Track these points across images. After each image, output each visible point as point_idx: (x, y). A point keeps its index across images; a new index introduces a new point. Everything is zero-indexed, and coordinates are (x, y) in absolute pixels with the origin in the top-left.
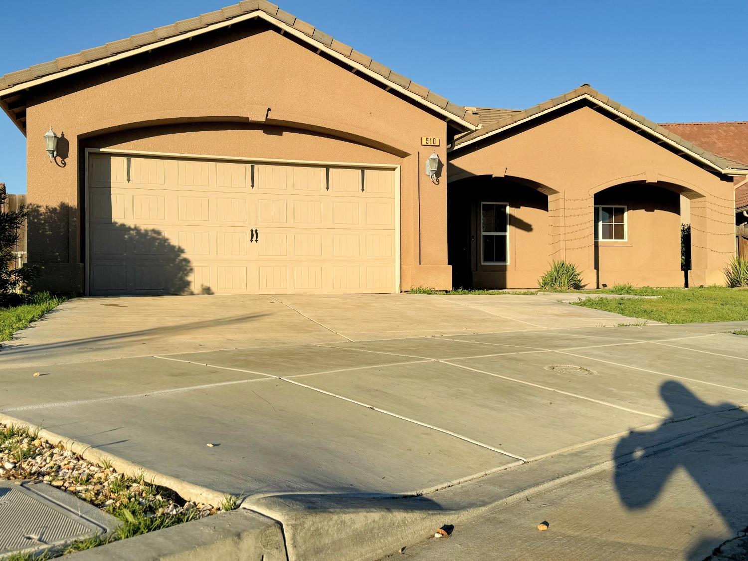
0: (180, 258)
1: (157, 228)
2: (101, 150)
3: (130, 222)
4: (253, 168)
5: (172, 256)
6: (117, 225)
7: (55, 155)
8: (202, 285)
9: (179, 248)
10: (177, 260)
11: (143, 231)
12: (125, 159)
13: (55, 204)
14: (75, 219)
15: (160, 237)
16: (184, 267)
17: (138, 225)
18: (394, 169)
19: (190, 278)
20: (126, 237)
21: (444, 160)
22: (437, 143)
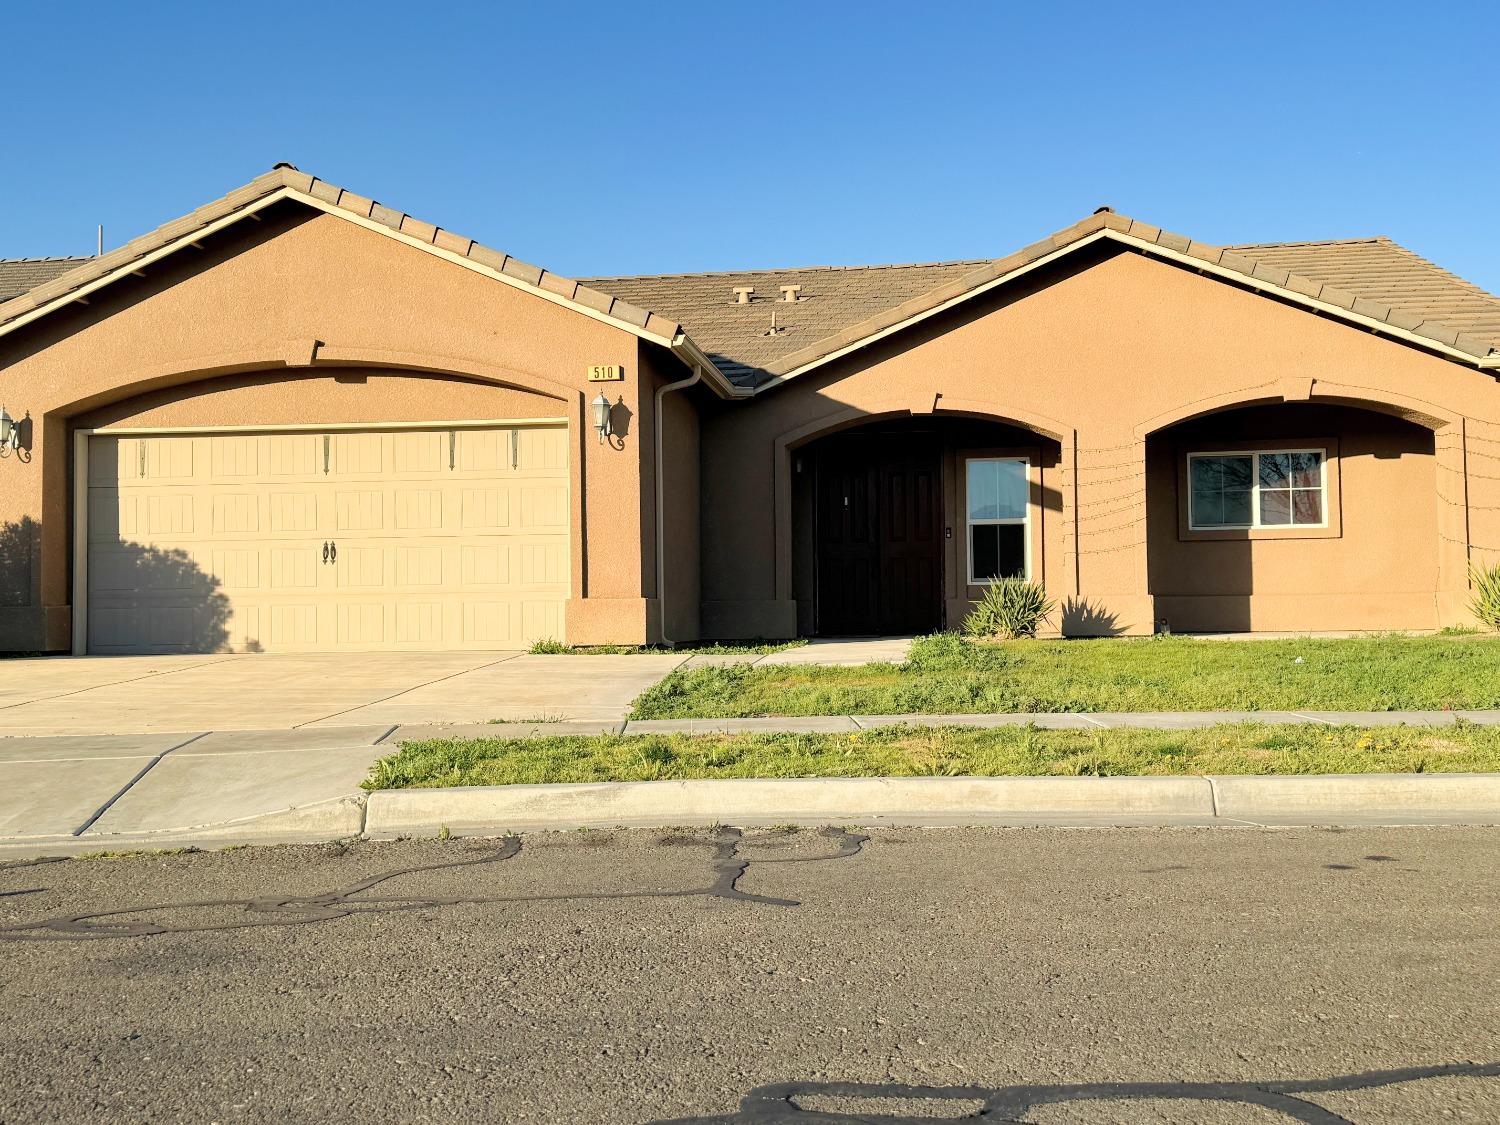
0: (215, 594)
1: (181, 547)
2: (96, 431)
3: (144, 542)
4: (325, 441)
5: (203, 591)
6: (126, 545)
7: (16, 446)
8: (247, 639)
9: (213, 577)
10: (210, 598)
11: (161, 553)
12: (138, 441)
13: (16, 518)
15: (186, 561)
16: (219, 609)
17: (154, 544)
19: (228, 627)
20: (138, 562)
21: (632, 404)
22: (616, 375)
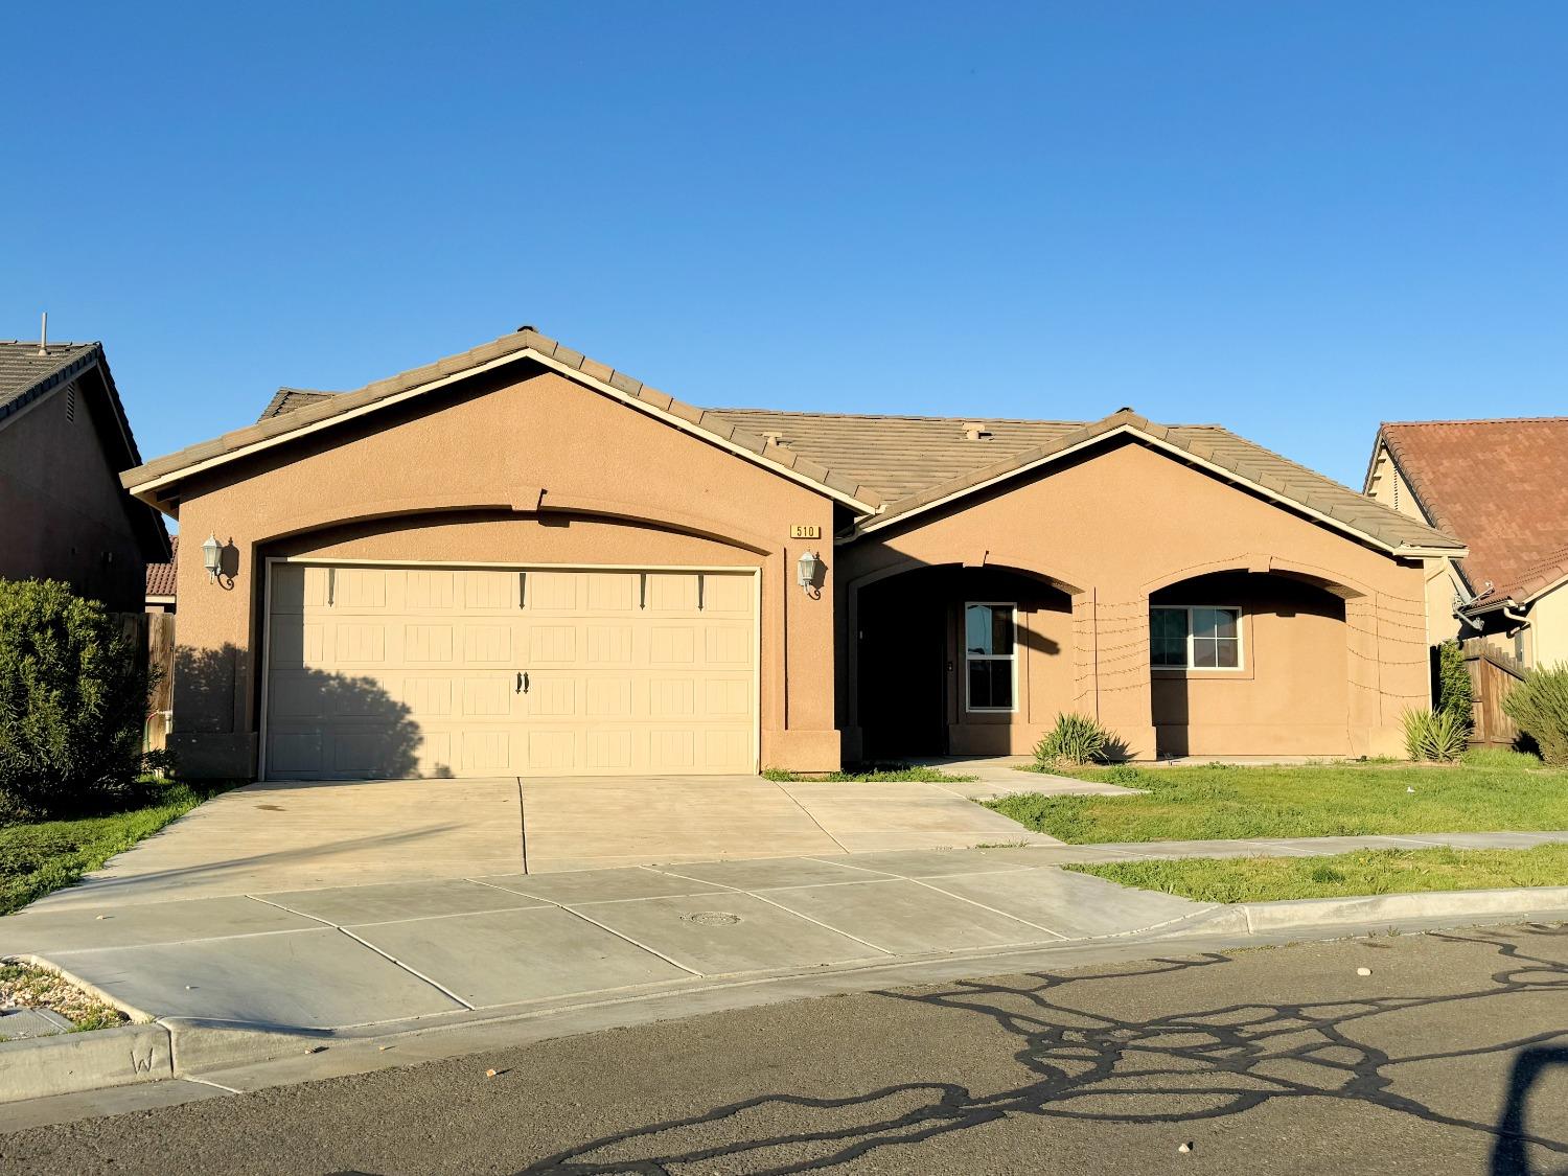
0: (405, 721)
1: (370, 675)
2: (290, 559)
3: (330, 667)
4: (523, 578)
5: (392, 719)
6: (310, 672)
7: (218, 573)
8: (437, 764)
9: (404, 705)
10: (399, 725)
11: (348, 681)
12: (327, 570)
13: (215, 646)
14: (244, 668)
15: (375, 689)
16: (409, 735)
17: (341, 672)
18: (753, 573)
19: (417, 753)
20: (323, 689)
21: (828, 559)
22: (816, 535)
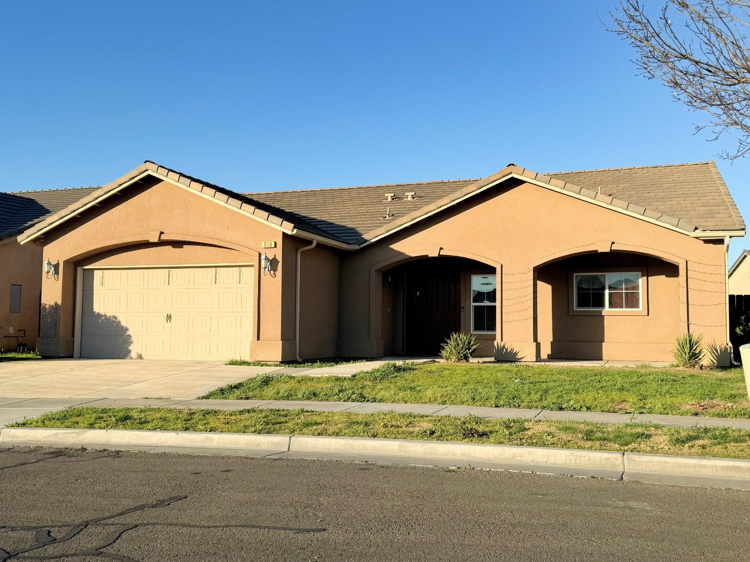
0: (127, 334)
1: (115, 315)
2: (85, 267)
3: (102, 312)
4: (168, 271)
5: (122, 333)
6: (96, 313)
8: (137, 353)
10: (125, 336)
11: (108, 317)
12: (101, 271)
13: (53, 303)
15: (117, 320)
16: (128, 340)
17: (106, 313)
20: (100, 320)
21: (280, 258)
22: (273, 246)
